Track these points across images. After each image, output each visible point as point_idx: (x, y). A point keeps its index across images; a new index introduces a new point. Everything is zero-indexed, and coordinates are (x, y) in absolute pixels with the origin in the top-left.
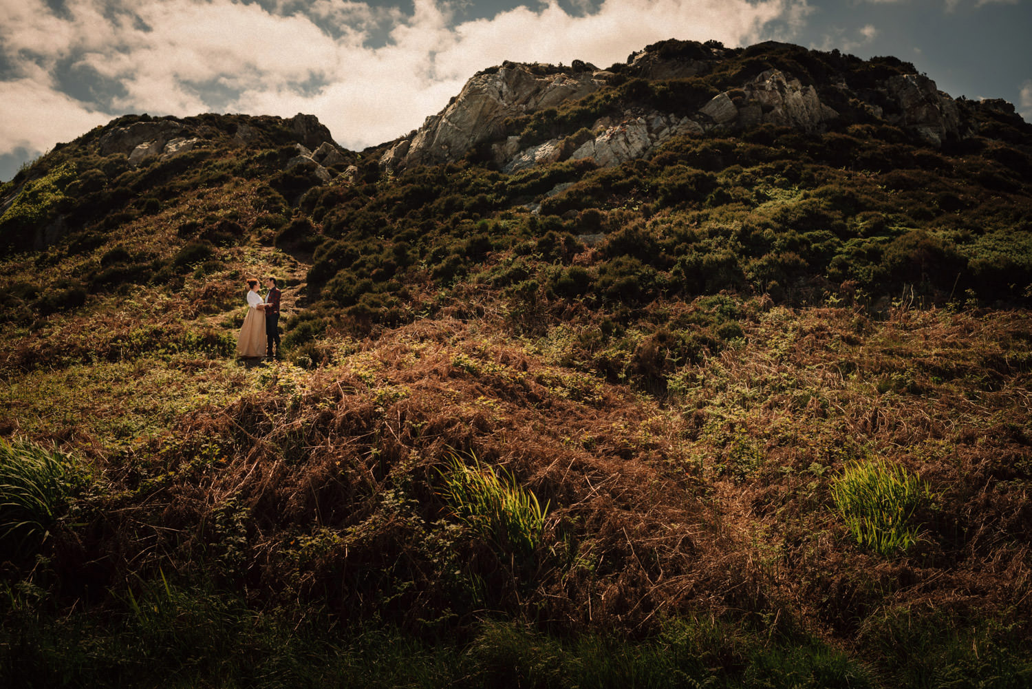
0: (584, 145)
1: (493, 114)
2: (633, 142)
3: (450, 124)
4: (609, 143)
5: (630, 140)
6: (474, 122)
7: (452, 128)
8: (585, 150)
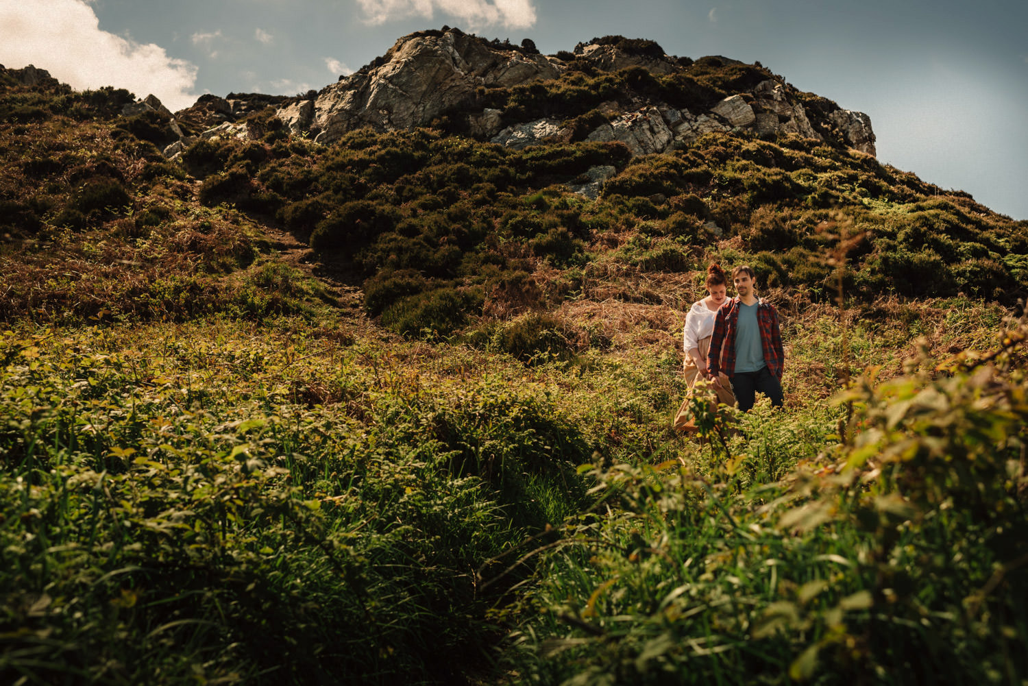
0: (600, 128)
1: (447, 81)
2: (659, 132)
3: (390, 86)
4: (632, 130)
5: (656, 130)
6: (424, 88)
7: (395, 91)
8: (602, 133)
